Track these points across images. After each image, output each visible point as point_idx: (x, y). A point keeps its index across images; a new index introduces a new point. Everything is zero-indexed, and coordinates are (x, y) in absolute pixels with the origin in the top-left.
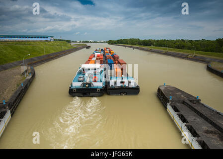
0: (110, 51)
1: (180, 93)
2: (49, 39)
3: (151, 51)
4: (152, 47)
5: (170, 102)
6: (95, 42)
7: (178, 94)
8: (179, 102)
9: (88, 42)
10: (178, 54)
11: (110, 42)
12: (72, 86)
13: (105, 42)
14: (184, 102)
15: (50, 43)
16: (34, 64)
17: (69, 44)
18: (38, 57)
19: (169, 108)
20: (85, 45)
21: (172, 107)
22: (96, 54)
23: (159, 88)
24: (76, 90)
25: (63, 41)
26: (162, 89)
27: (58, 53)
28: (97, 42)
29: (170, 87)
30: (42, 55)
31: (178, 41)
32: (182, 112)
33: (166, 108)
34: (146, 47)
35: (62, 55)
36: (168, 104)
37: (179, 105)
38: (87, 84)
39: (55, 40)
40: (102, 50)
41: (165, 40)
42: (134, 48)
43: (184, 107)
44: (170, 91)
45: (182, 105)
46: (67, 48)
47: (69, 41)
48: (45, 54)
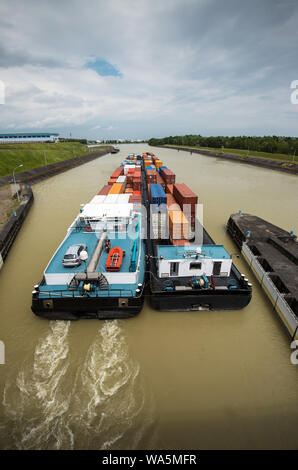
0: (154, 160)
1: (264, 226)
2: (51, 138)
3: (221, 157)
4: (223, 151)
5: (247, 241)
6: (127, 142)
7: (260, 227)
8: (261, 240)
9: (115, 142)
10: (266, 161)
11: (153, 143)
12: (43, 282)
13: (143, 142)
14: (269, 241)
15: (53, 146)
16: (31, 180)
17: (84, 147)
18: (35, 170)
19: (245, 249)
20: (110, 148)
21: (250, 247)
22: (127, 167)
23: (231, 219)
24: (50, 303)
25: (73, 141)
26: (236, 219)
27: (67, 162)
28: (130, 142)
29: (248, 216)
30: (42, 165)
31: (267, 139)
32: (265, 256)
33: (239, 249)
34: (212, 150)
35: (75, 166)
36: (244, 243)
37: (260, 245)
38: (87, 281)
39: (62, 140)
40: (139, 158)
41: (244, 138)
42: (192, 151)
43: (270, 247)
44: (249, 223)
45: (267, 244)
46: (81, 154)
47: (84, 142)
48: (47, 164)
